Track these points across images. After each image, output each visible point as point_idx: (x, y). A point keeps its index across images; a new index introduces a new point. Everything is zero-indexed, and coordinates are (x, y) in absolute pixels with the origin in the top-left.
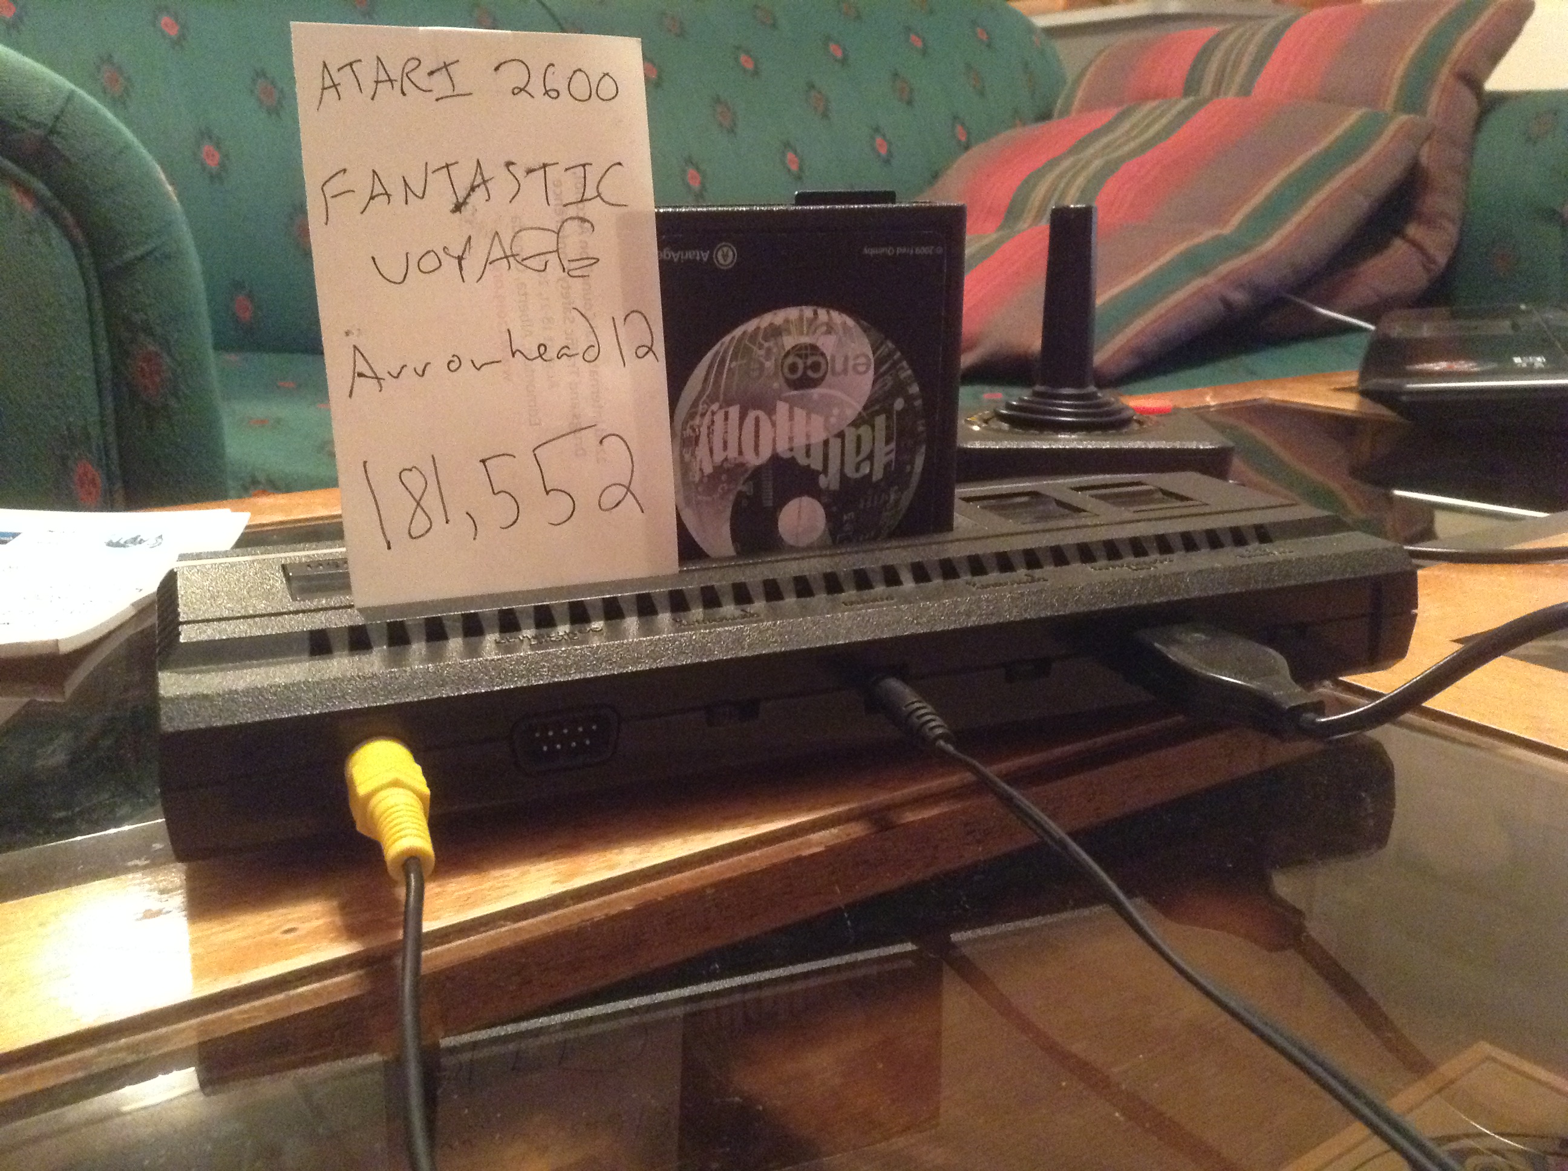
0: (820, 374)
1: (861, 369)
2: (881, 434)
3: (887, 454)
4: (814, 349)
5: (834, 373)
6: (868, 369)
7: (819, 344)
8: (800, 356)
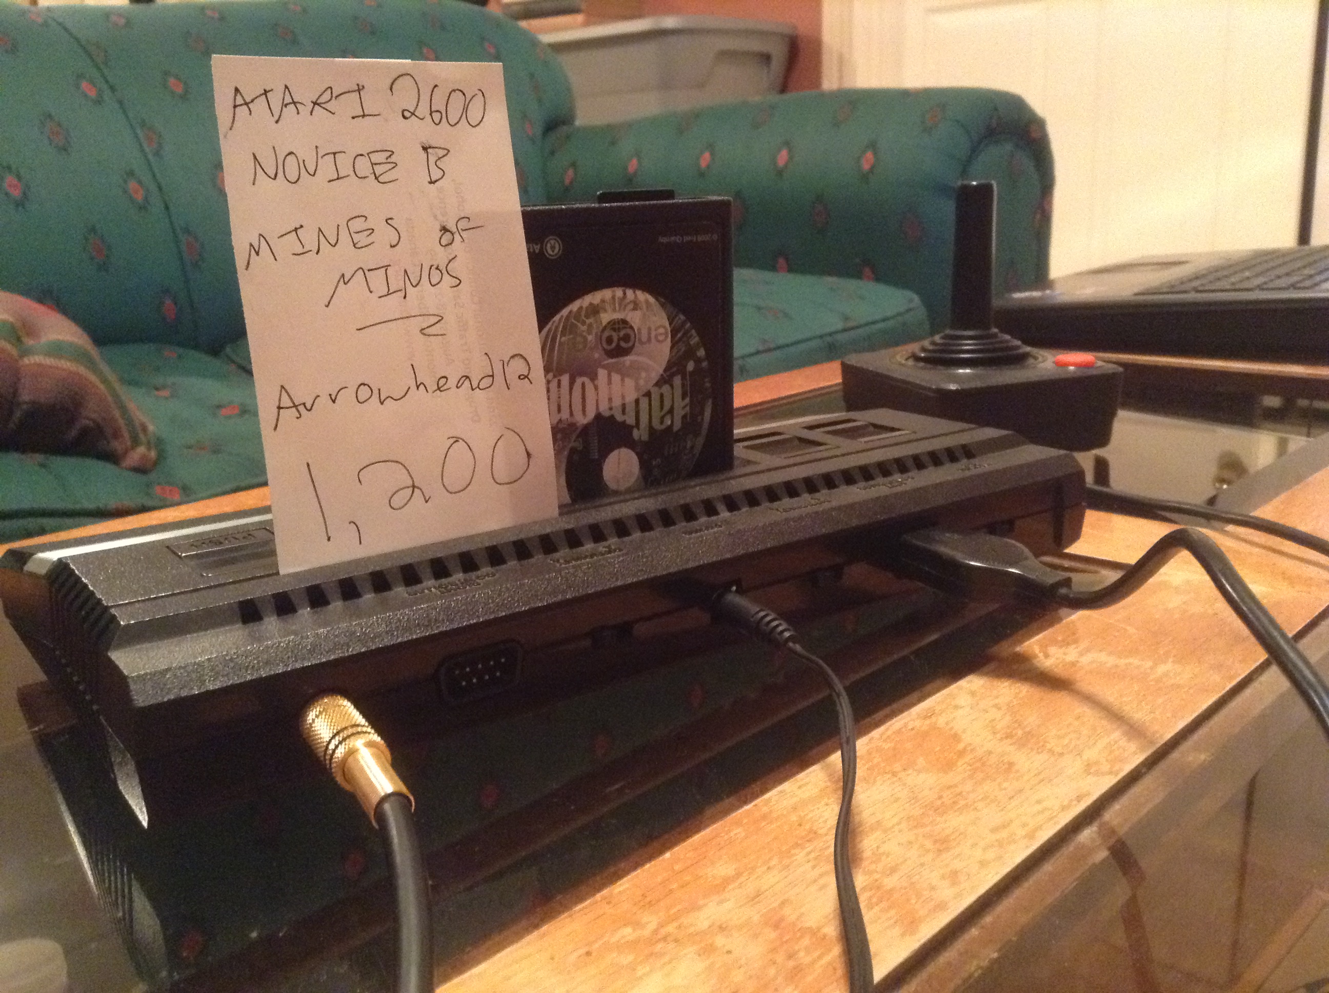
0: (630, 344)
1: (661, 338)
2: (678, 392)
3: (684, 407)
4: (624, 322)
5: (641, 343)
6: (667, 337)
7: (628, 319)
8: (614, 330)
